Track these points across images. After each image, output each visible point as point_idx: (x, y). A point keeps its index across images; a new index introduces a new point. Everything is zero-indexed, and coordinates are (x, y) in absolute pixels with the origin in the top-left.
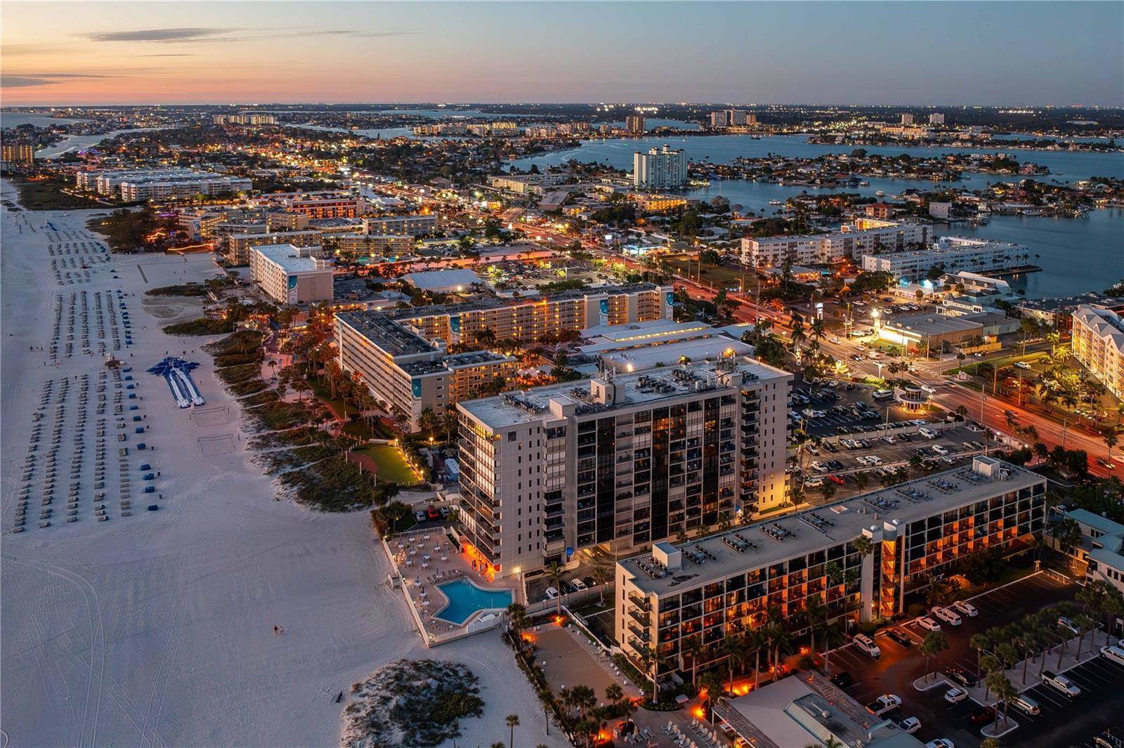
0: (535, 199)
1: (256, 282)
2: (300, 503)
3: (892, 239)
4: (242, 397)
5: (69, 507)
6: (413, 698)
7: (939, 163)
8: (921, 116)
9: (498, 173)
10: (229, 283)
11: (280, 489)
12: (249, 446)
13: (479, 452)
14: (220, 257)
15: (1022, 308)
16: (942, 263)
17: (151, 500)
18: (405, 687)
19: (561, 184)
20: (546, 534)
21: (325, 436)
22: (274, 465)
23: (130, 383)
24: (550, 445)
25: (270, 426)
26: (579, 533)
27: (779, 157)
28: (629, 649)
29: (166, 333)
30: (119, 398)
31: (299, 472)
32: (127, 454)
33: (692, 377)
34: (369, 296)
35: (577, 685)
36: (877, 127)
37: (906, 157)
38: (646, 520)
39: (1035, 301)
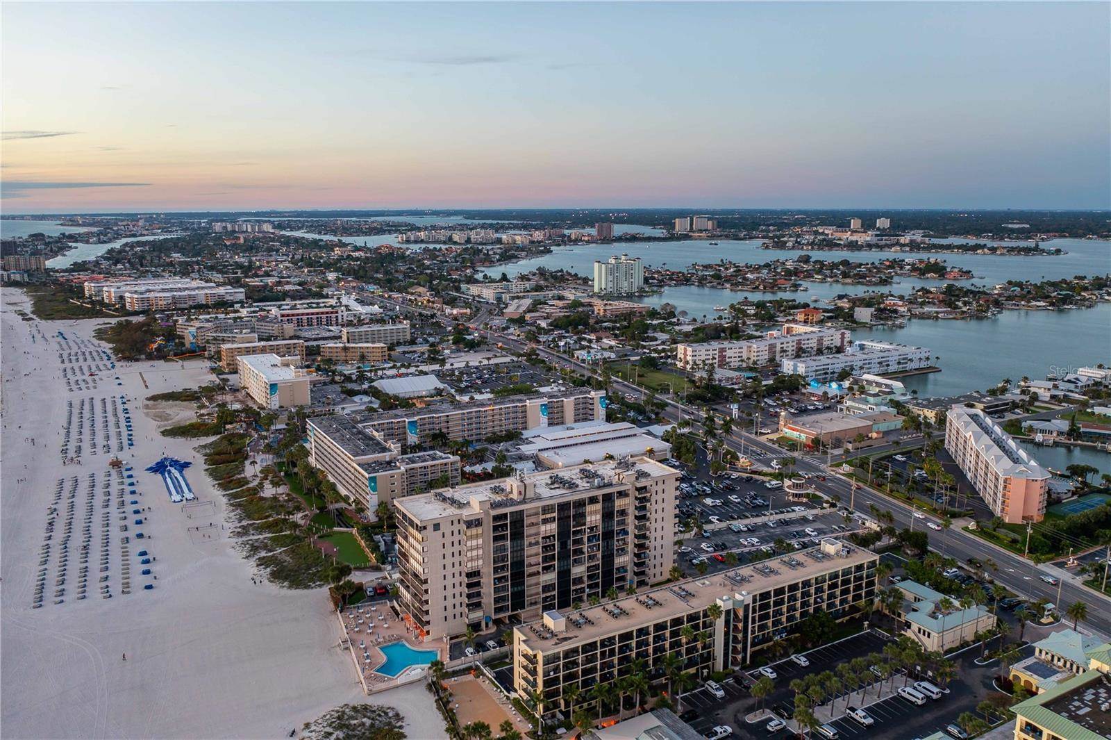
0: (502, 306)
1: (244, 388)
2: (272, 582)
3: (813, 343)
4: (228, 492)
5: (79, 587)
6: (350, 733)
7: (875, 268)
8: (868, 221)
9: (471, 280)
10: (220, 389)
11: (255, 570)
12: (231, 535)
13: (411, 540)
14: (213, 365)
15: (911, 407)
16: (852, 366)
17: (148, 580)
18: (344, 725)
19: (528, 291)
20: (468, 605)
21: (295, 526)
22: (251, 550)
23: (130, 480)
24: (469, 533)
25: (249, 517)
26: (495, 604)
27: (730, 262)
28: (523, 694)
29: (164, 435)
30: (122, 492)
31: (273, 556)
32: (128, 542)
33: (595, 475)
34: (343, 401)
35: (477, 721)
36: (826, 232)
37: (845, 263)
38: (553, 593)
39: (924, 400)
